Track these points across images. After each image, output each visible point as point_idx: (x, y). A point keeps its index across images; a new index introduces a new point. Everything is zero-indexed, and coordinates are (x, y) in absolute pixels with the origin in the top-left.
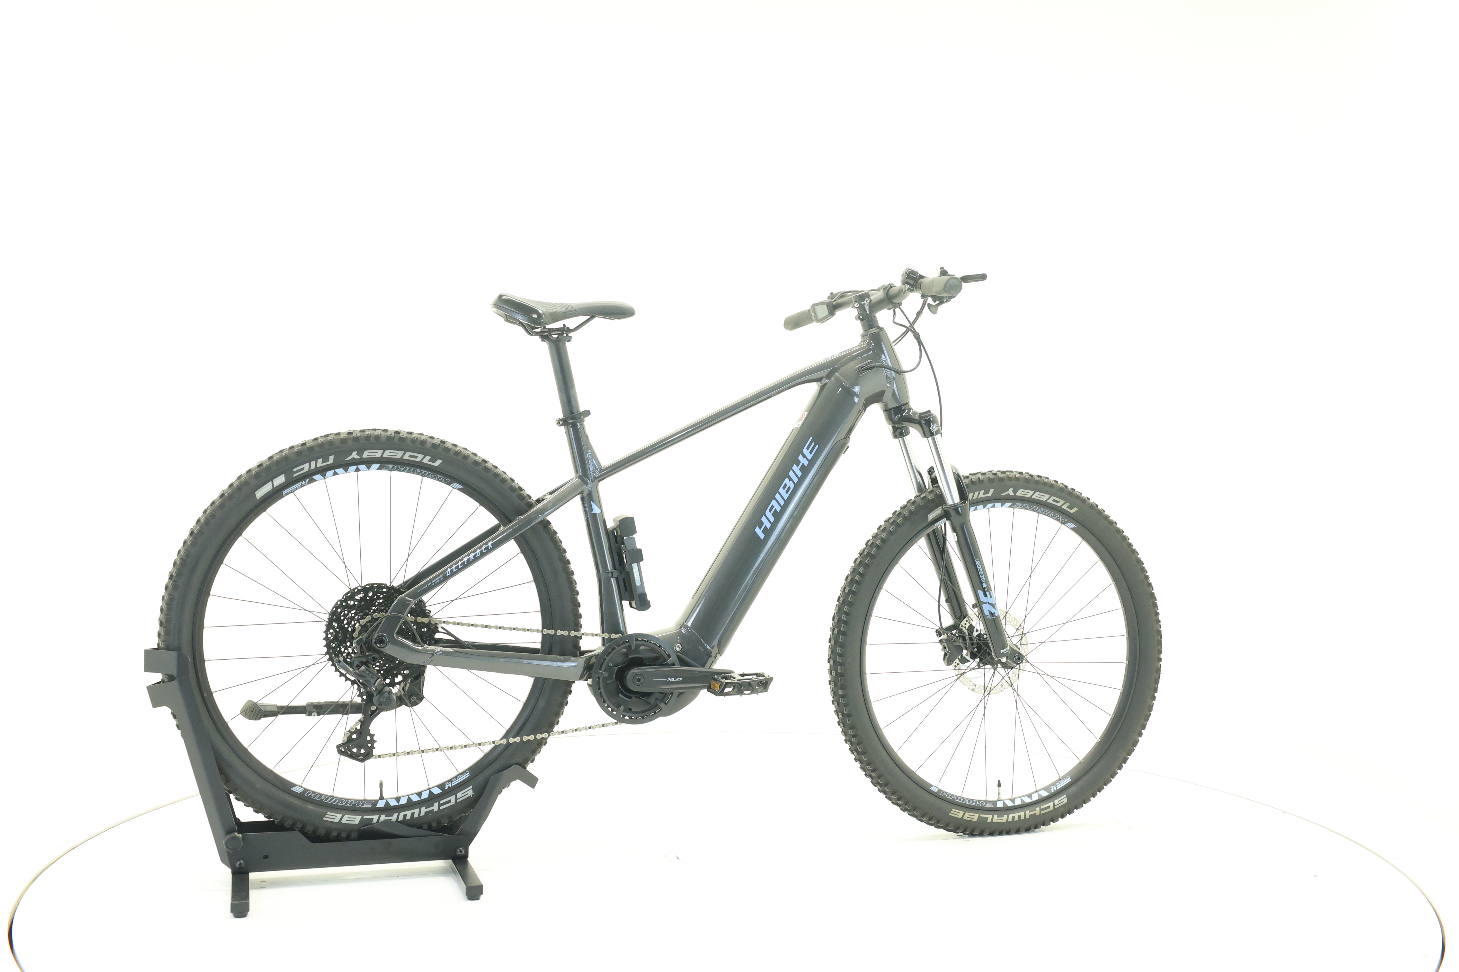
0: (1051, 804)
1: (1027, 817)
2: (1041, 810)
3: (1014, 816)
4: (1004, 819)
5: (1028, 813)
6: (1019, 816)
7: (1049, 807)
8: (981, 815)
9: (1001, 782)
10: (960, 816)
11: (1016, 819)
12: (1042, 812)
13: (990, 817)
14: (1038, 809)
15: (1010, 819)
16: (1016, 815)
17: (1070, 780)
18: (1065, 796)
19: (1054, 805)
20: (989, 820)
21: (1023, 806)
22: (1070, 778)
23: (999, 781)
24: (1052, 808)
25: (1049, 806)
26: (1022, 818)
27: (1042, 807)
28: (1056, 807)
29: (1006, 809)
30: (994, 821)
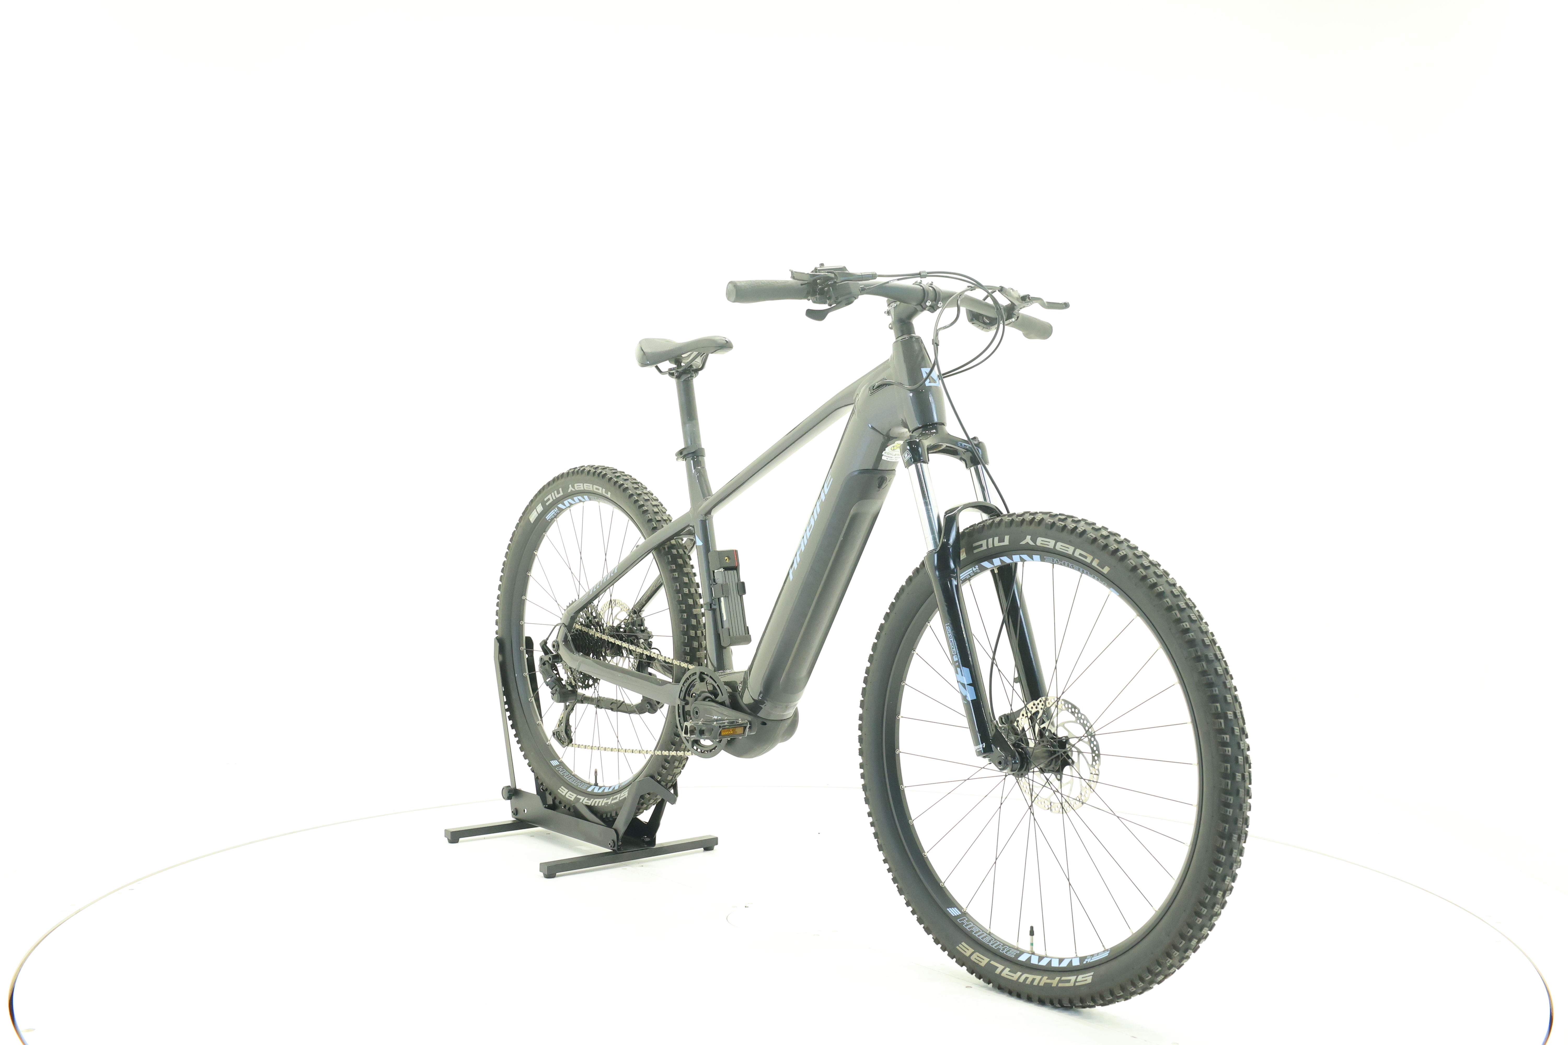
0: (1073, 978)
1: (1042, 984)
2: (1060, 981)
3: (1028, 978)
4: (1015, 977)
5: (1045, 980)
6: (1034, 980)
7: (1069, 981)
8: (992, 962)
9: (1034, 930)
10: (968, 954)
11: (1028, 982)
12: (1060, 985)
13: (1001, 967)
14: (1058, 979)
15: (1021, 980)
16: (1031, 977)
17: (1107, 955)
18: (1092, 973)
19: (1076, 981)
20: (998, 971)
21: (1048, 970)
22: (1108, 952)
23: (1032, 928)
24: (1071, 984)
25: (1071, 980)
26: (1035, 983)
27: (1063, 978)
28: (1077, 984)
29: (1028, 967)
30: (1003, 974)
